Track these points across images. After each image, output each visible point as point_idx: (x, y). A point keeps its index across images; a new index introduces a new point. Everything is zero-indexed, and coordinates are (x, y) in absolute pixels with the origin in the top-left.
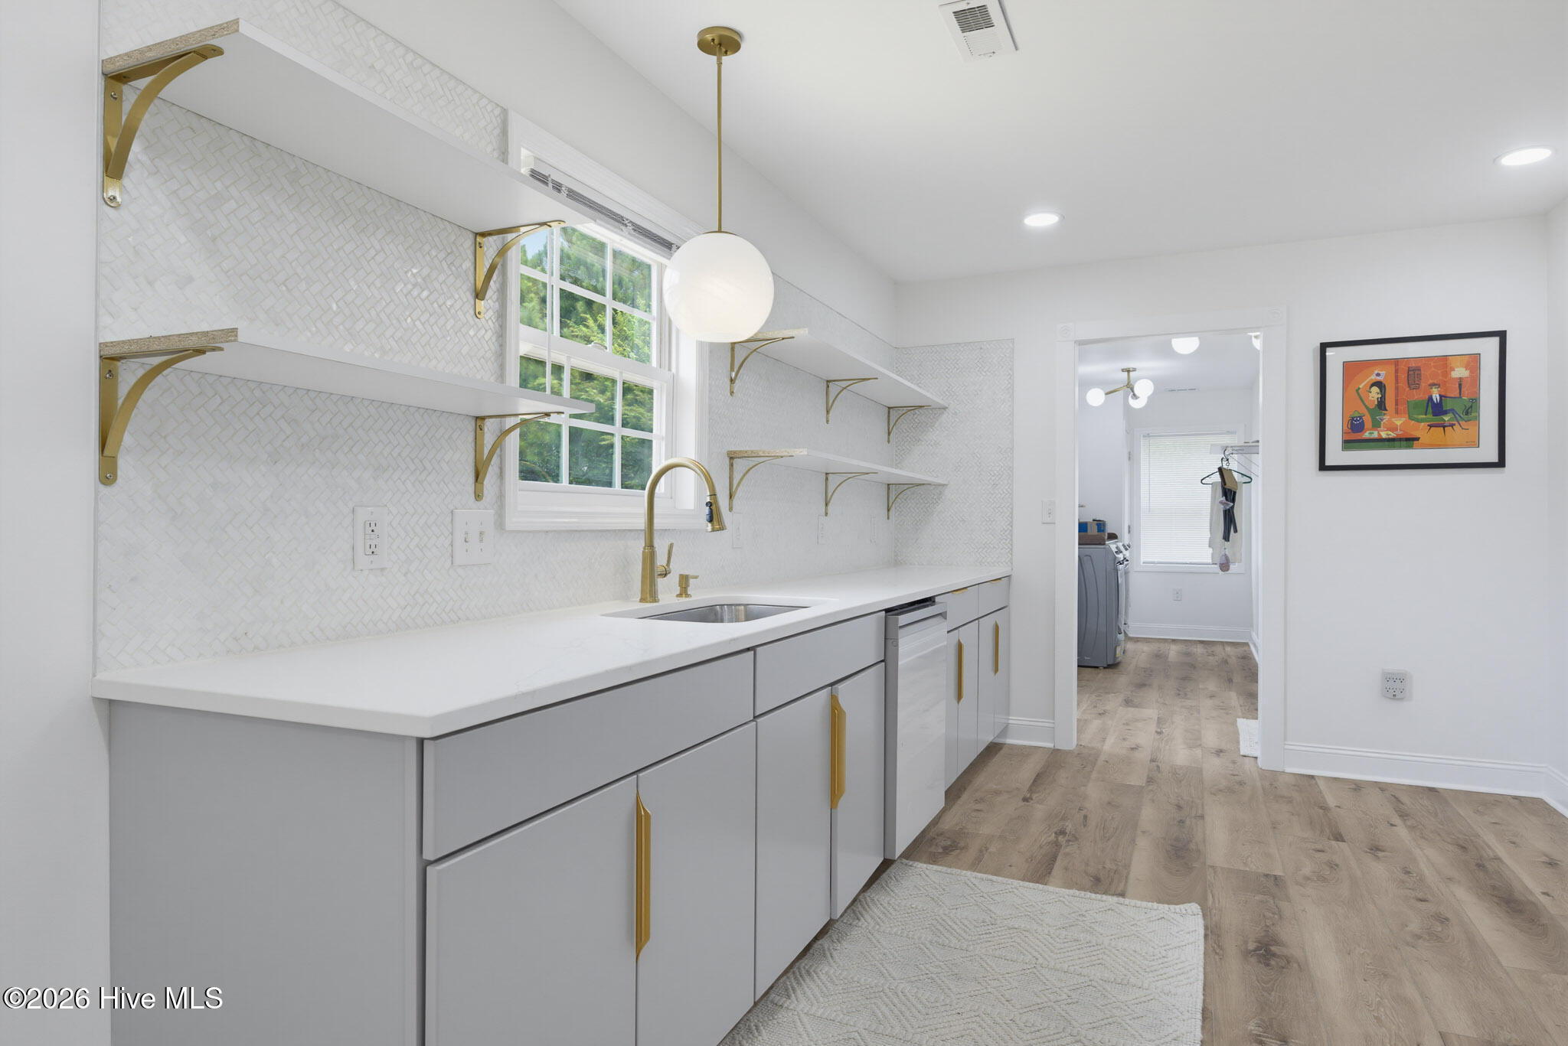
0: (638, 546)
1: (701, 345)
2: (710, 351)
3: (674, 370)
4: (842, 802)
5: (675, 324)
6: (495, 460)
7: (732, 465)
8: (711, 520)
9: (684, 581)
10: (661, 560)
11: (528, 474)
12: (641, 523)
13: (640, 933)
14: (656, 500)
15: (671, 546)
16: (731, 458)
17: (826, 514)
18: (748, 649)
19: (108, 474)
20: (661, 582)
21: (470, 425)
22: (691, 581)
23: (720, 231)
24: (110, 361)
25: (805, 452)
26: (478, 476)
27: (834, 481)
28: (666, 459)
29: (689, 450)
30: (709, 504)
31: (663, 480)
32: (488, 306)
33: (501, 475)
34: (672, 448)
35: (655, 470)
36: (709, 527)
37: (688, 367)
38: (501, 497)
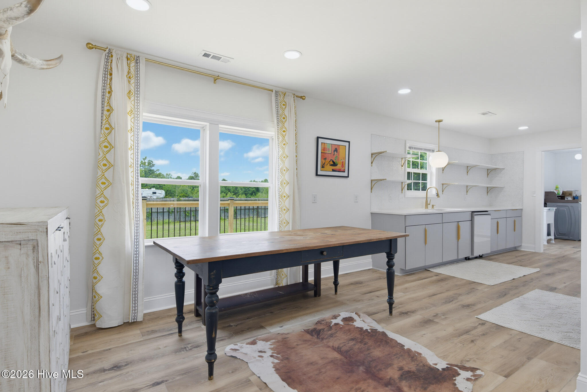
0: (425, 200)
1: (436, 168)
2: (438, 169)
3: (431, 170)
4: (460, 240)
5: (431, 166)
6: (404, 189)
7: (443, 186)
8: (437, 196)
9: (433, 206)
10: (429, 202)
11: (408, 189)
12: (425, 196)
13: (425, 243)
14: (428, 193)
15: (430, 200)
16: (443, 185)
17: (467, 194)
18: (441, 213)
19: (371, 192)
20: (429, 206)
21: (401, 183)
22: (434, 206)
23: (439, 151)
24: (372, 181)
25: (457, 184)
26: (402, 190)
27: (469, 188)
28: (430, 186)
29: (434, 185)
30: (437, 193)
31: (429, 189)
32: (403, 167)
33: (405, 190)
34: (431, 184)
35: (427, 189)
36: (437, 197)
37: (434, 171)
38: (405, 193)
